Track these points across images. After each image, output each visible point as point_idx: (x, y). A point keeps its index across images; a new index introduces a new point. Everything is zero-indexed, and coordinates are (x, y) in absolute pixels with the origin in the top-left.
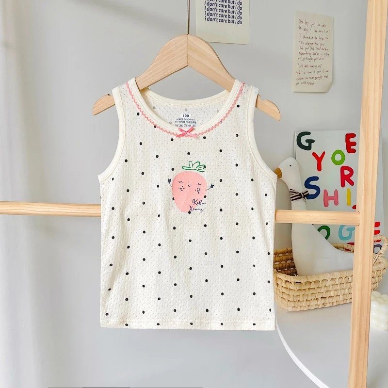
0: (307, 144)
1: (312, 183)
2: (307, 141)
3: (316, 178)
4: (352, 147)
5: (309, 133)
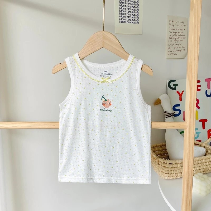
0: (174, 87)
1: (177, 108)
2: (174, 85)
3: (179, 105)
4: (198, 88)
5: (175, 81)
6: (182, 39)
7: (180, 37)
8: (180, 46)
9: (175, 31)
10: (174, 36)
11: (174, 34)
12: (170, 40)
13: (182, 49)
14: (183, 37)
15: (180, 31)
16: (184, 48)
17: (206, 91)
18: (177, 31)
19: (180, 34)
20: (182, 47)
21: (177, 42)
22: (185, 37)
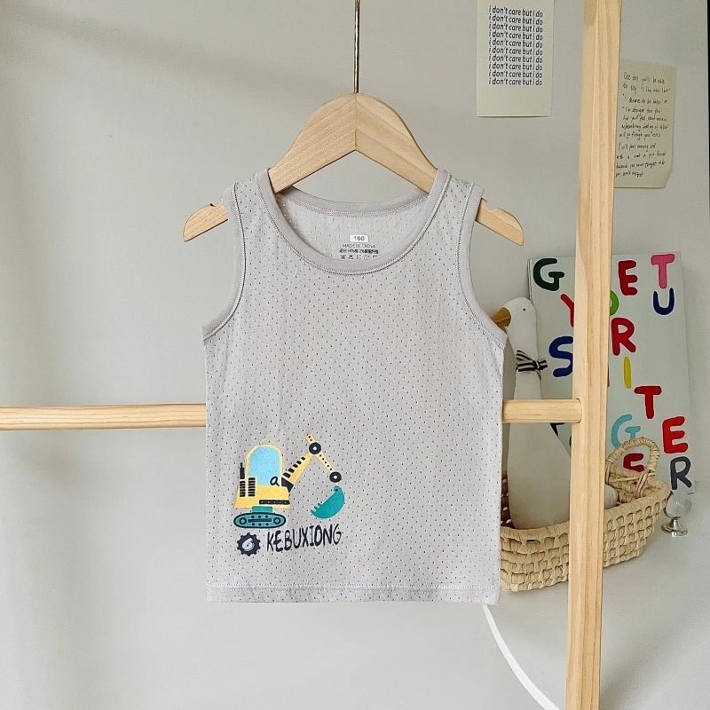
0: (551, 280)
1: (562, 348)
2: (551, 274)
3: (569, 340)
4: (630, 285)
5: (554, 261)
6: (659, 131)
7: (651, 123)
8: (651, 151)
9: (639, 106)
10: (636, 122)
11: (635, 115)
12: (622, 131)
13: (658, 159)
14: (660, 123)
15: (653, 107)
16: (661, 158)
17: (655, 294)
18: (645, 106)
19: (652, 115)
20: (659, 154)
21: (642, 138)
22: (665, 123)
